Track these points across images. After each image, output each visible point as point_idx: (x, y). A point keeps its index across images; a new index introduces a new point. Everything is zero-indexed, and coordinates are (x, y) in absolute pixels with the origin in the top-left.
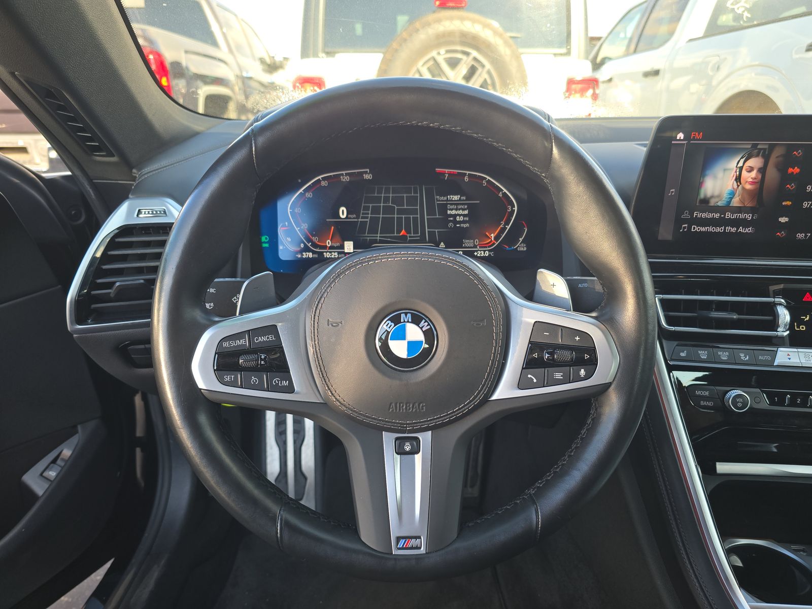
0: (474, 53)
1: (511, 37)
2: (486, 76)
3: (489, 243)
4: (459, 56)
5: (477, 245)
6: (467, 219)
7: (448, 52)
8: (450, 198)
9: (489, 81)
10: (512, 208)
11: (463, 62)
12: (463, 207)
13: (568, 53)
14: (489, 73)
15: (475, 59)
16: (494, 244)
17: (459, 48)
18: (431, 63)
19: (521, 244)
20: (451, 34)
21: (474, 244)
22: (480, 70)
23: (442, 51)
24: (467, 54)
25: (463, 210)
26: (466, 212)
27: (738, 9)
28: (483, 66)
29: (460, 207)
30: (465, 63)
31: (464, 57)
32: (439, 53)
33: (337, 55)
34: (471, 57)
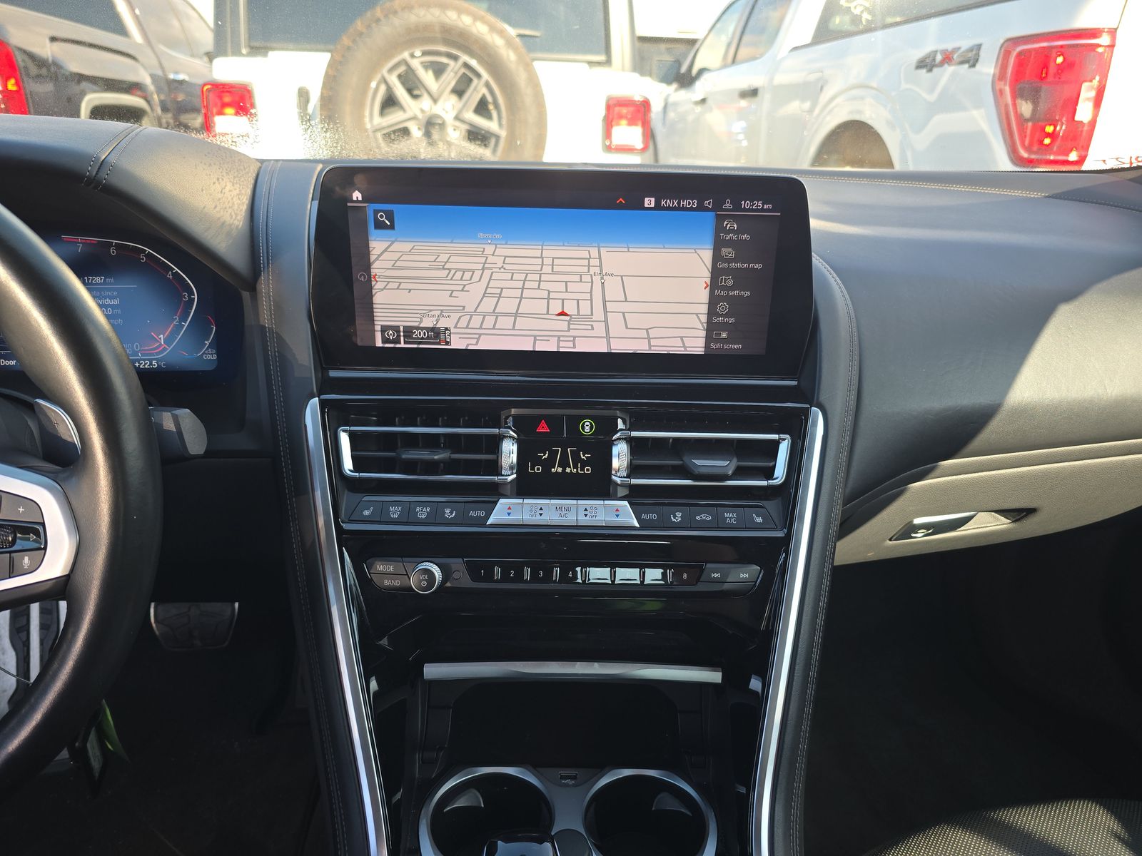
0: (465, 58)
1: (520, 36)
2: (484, 91)
3: (157, 348)
4: (444, 60)
5: (138, 352)
6: (119, 312)
7: (425, 53)
8: (88, 279)
9: (489, 98)
10: (189, 296)
11: (449, 69)
12: (110, 294)
13: (608, 62)
14: (487, 85)
15: (466, 65)
16: (165, 349)
17: (443, 49)
18: (402, 69)
19: (207, 349)
20: (427, 27)
21: (133, 350)
22: (475, 81)
23: (418, 53)
24: (455, 58)
25: (111, 298)
26: (117, 302)
27: (855, 7)
28: (479, 76)
29: (106, 293)
30: (452, 71)
31: (452, 63)
32: (412, 56)
33: (270, 53)
34: (460, 62)
